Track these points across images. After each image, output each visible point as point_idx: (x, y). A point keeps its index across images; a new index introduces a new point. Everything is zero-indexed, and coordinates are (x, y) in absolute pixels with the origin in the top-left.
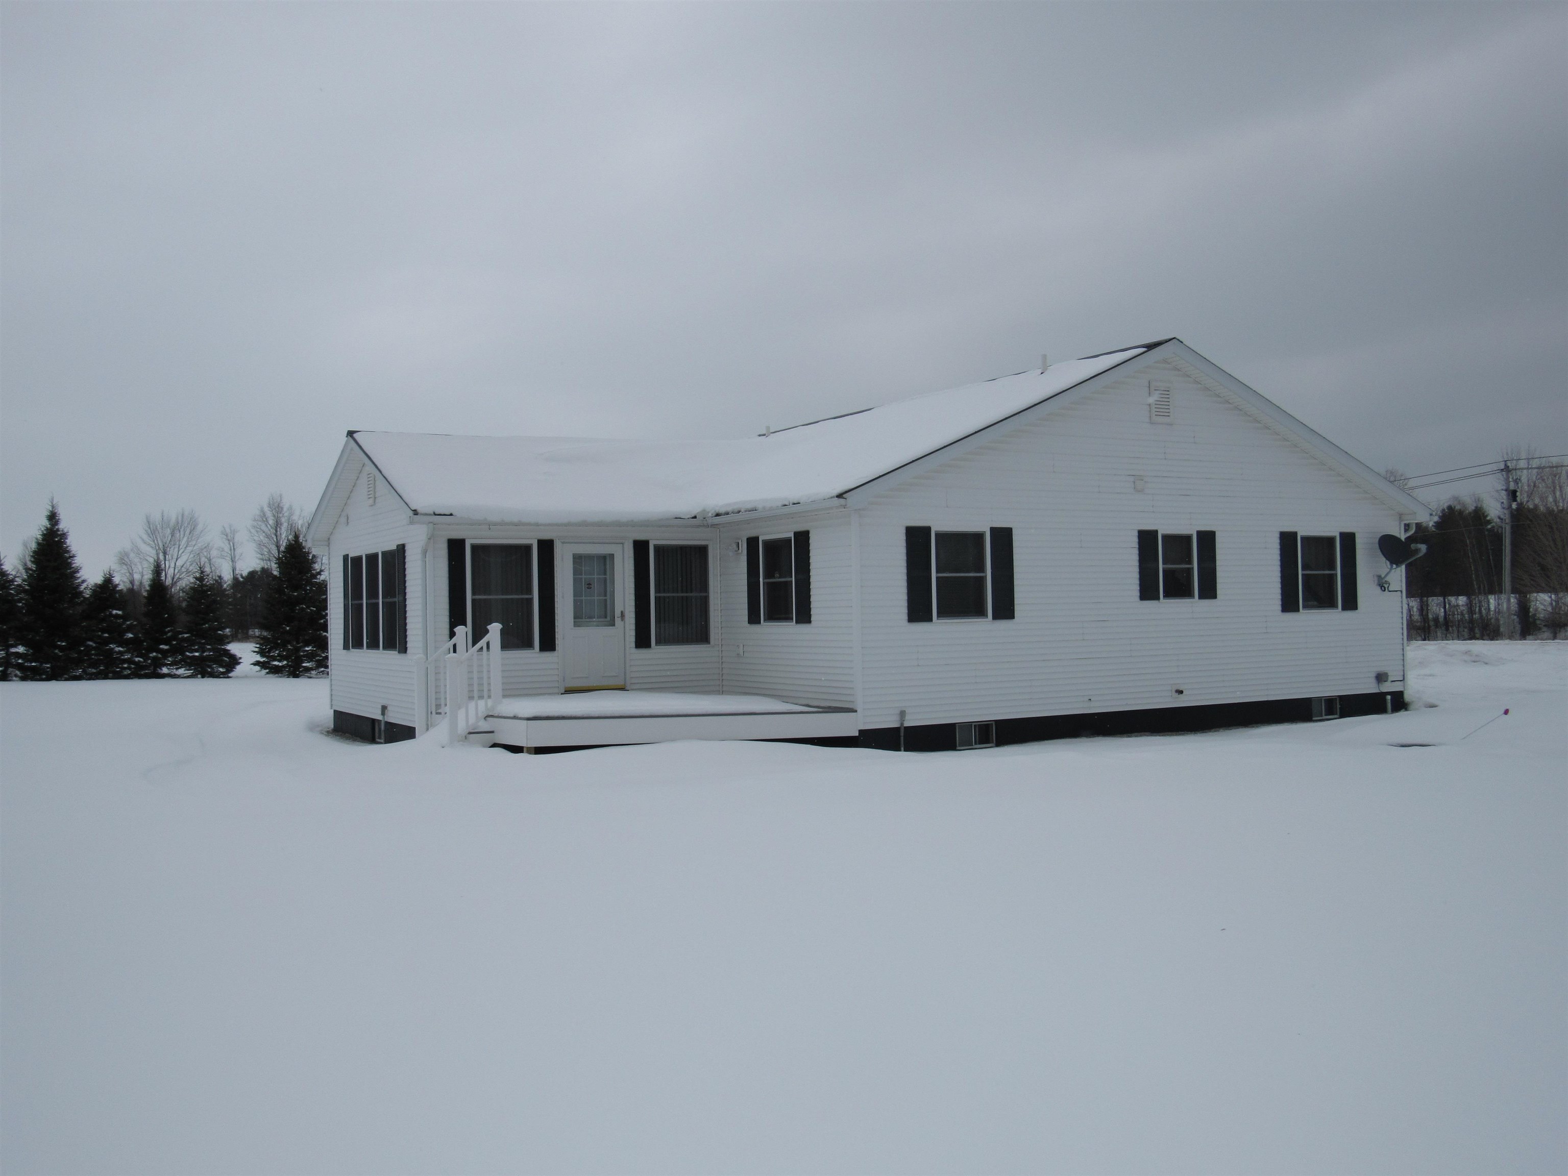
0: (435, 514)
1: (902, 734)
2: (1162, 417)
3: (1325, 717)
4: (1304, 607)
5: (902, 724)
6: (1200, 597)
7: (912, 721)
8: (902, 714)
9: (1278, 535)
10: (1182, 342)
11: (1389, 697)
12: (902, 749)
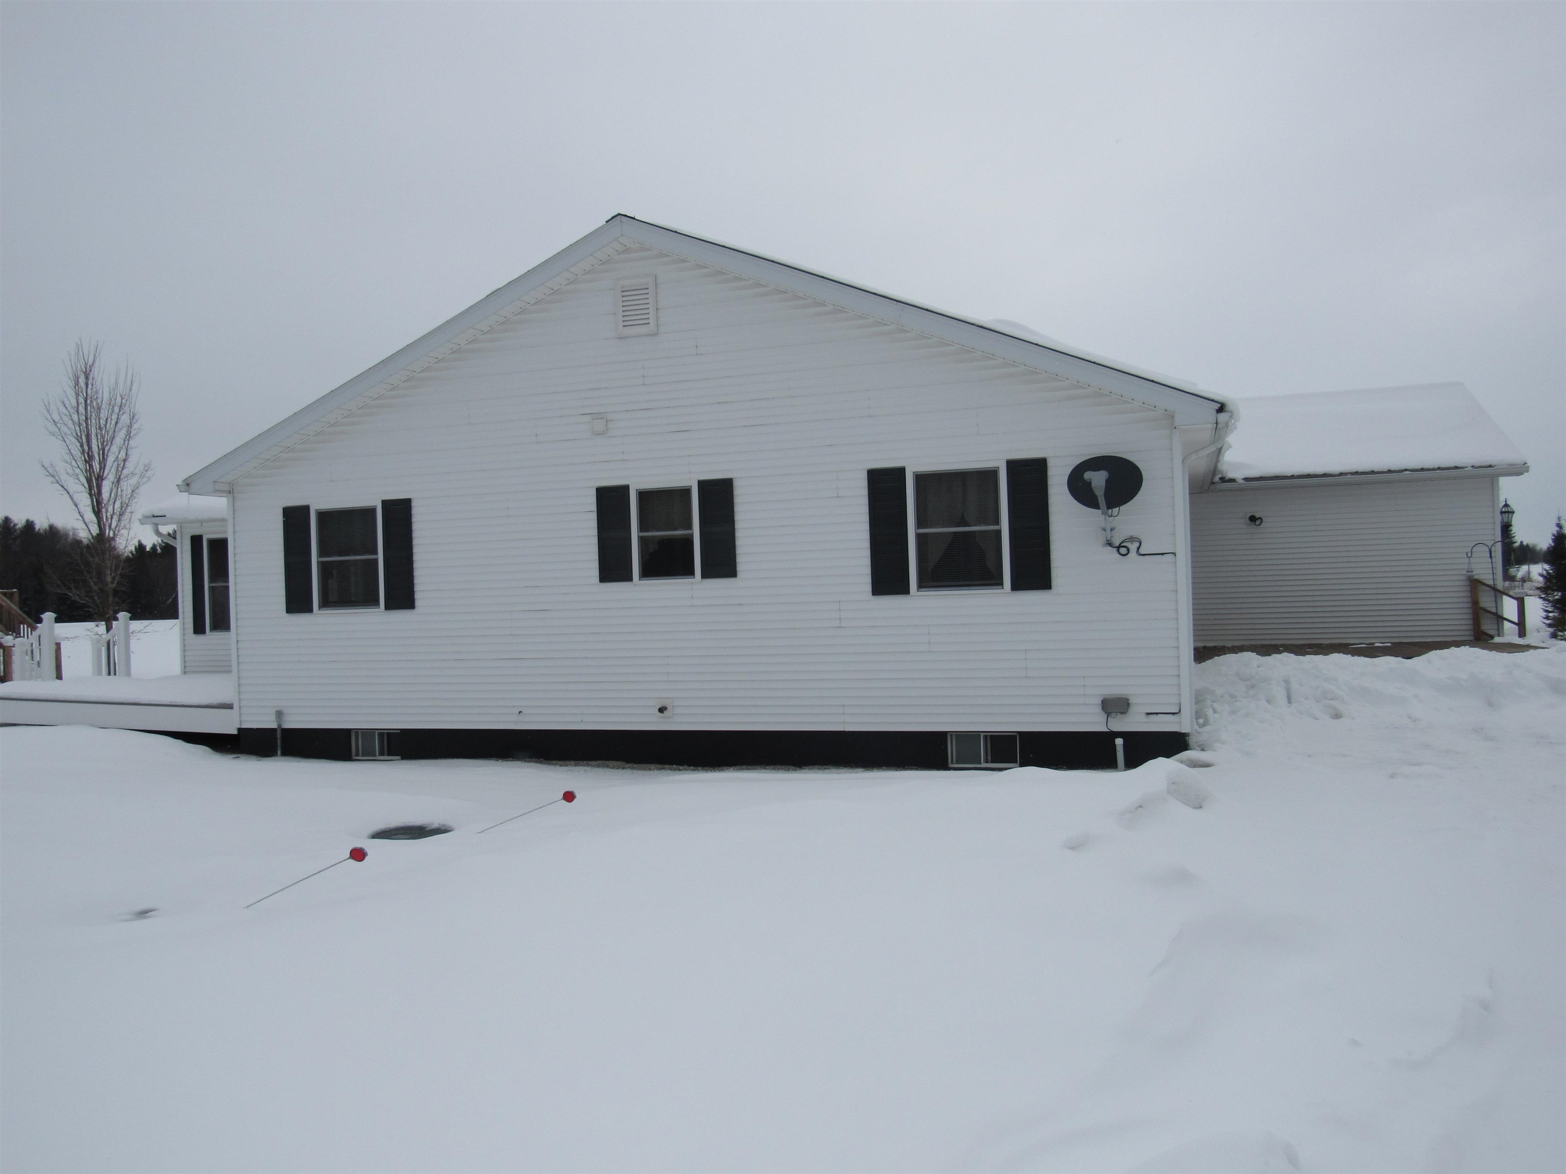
0: (154, 516)
1: (279, 736)
2: (641, 326)
3: (984, 765)
4: (921, 585)
5: (279, 725)
6: (705, 575)
7: (294, 722)
8: (279, 714)
9: (865, 475)
10: (633, 218)
11: (1119, 742)
12: (279, 752)
